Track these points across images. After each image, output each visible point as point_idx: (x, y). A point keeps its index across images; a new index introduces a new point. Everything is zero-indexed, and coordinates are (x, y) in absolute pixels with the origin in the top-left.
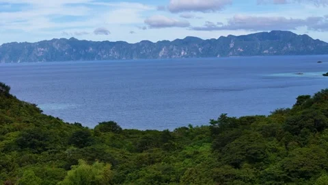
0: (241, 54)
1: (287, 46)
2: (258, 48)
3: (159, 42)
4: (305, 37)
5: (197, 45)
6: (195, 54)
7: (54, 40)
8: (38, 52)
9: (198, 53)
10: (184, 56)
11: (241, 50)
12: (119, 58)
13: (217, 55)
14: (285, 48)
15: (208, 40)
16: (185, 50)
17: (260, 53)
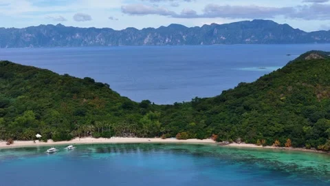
0: (224, 42)
1: (268, 35)
2: (241, 37)
3: (144, 29)
4: (286, 26)
5: (181, 33)
6: (179, 41)
7: (42, 26)
8: (25, 38)
9: (182, 40)
10: (168, 43)
11: (224, 38)
12: (106, 45)
13: (200, 43)
14: (266, 37)
15: (192, 28)
16: (169, 38)
17: (242, 42)
